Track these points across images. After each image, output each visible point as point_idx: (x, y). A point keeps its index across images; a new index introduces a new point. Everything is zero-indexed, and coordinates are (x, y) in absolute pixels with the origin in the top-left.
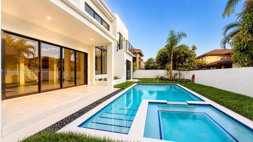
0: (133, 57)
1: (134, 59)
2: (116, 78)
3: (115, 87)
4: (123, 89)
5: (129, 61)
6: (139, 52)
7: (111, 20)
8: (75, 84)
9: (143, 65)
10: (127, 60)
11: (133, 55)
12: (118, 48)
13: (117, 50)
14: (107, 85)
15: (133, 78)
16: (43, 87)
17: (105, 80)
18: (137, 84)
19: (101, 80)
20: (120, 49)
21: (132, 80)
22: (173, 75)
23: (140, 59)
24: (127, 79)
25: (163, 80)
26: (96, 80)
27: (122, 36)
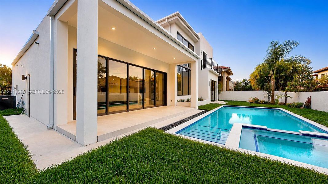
0: (219, 77)
1: (220, 79)
2: (199, 100)
3: (199, 108)
4: (207, 111)
5: (214, 81)
6: (226, 70)
7: (195, 41)
8: (155, 104)
9: (231, 85)
10: (211, 80)
11: (219, 74)
12: (202, 67)
13: (202, 70)
14: (190, 107)
15: (219, 100)
16: (131, 107)
17: (188, 100)
18: (224, 106)
19: (183, 101)
20: (204, 68)
21: (217, 102)
22: (276, 98)
23: (227, 78)
24: (211, 100)
25: (260, 103)
26: (178, 101)
27: (206, 54)
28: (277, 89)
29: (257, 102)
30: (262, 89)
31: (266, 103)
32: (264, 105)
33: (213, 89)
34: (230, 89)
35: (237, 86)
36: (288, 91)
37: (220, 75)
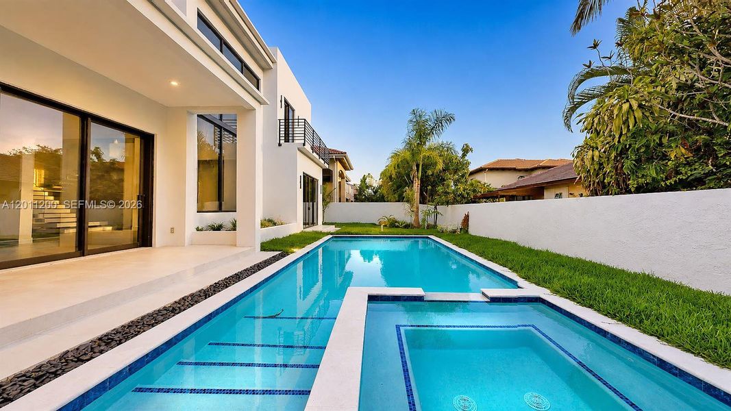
0: (323, 170)
1: (328, 176)
2: (268, 223)
3: (265, 247)
4: (286, 253)
5: (313, 179)
6: (339, 156)
7: (265, 65)
9: (349, 192)
10: (304, 173)
11: (323, 162)
12: (282, 138)
13: (280, 144)
14: (235, 246)
15: (324, 224)
18: (332, 236)
19: (219, 228)
20: (287, 140)
21: (320, 227)
22: (421, 216)
23: (342, 175)
24: (304, 224)
25: (397, 227)
26: (198, 229)
27: (293, 111)
28: (423, 201)
29: (393, 224)
30: (401, 199)
31: (407, 226)
32: (405, 231)
33: (309, 196)
34: (347, 200)
35: (360, 194)
36: (438, 204)
37: (327, 166)
